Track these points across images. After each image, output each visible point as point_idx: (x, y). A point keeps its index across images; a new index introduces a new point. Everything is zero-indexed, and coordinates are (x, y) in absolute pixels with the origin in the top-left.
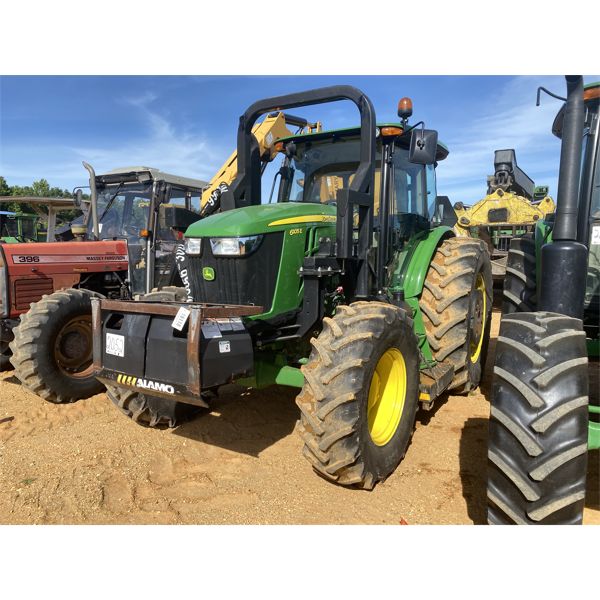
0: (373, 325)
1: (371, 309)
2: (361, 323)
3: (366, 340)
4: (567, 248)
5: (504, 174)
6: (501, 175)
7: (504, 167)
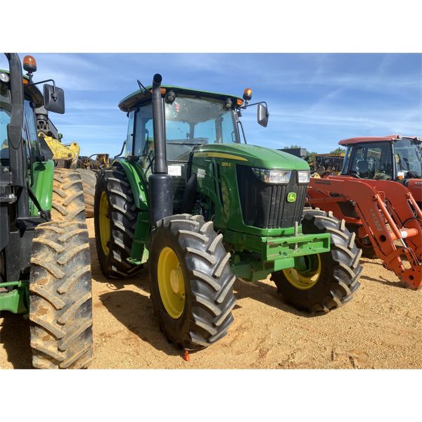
0: (82, 237)
1: (71, 226)
2: (74, 237)
3: (85, 250)
4: (163, 178)
5: (43, 122)
6: (40, 122)
7: (42, 117)
